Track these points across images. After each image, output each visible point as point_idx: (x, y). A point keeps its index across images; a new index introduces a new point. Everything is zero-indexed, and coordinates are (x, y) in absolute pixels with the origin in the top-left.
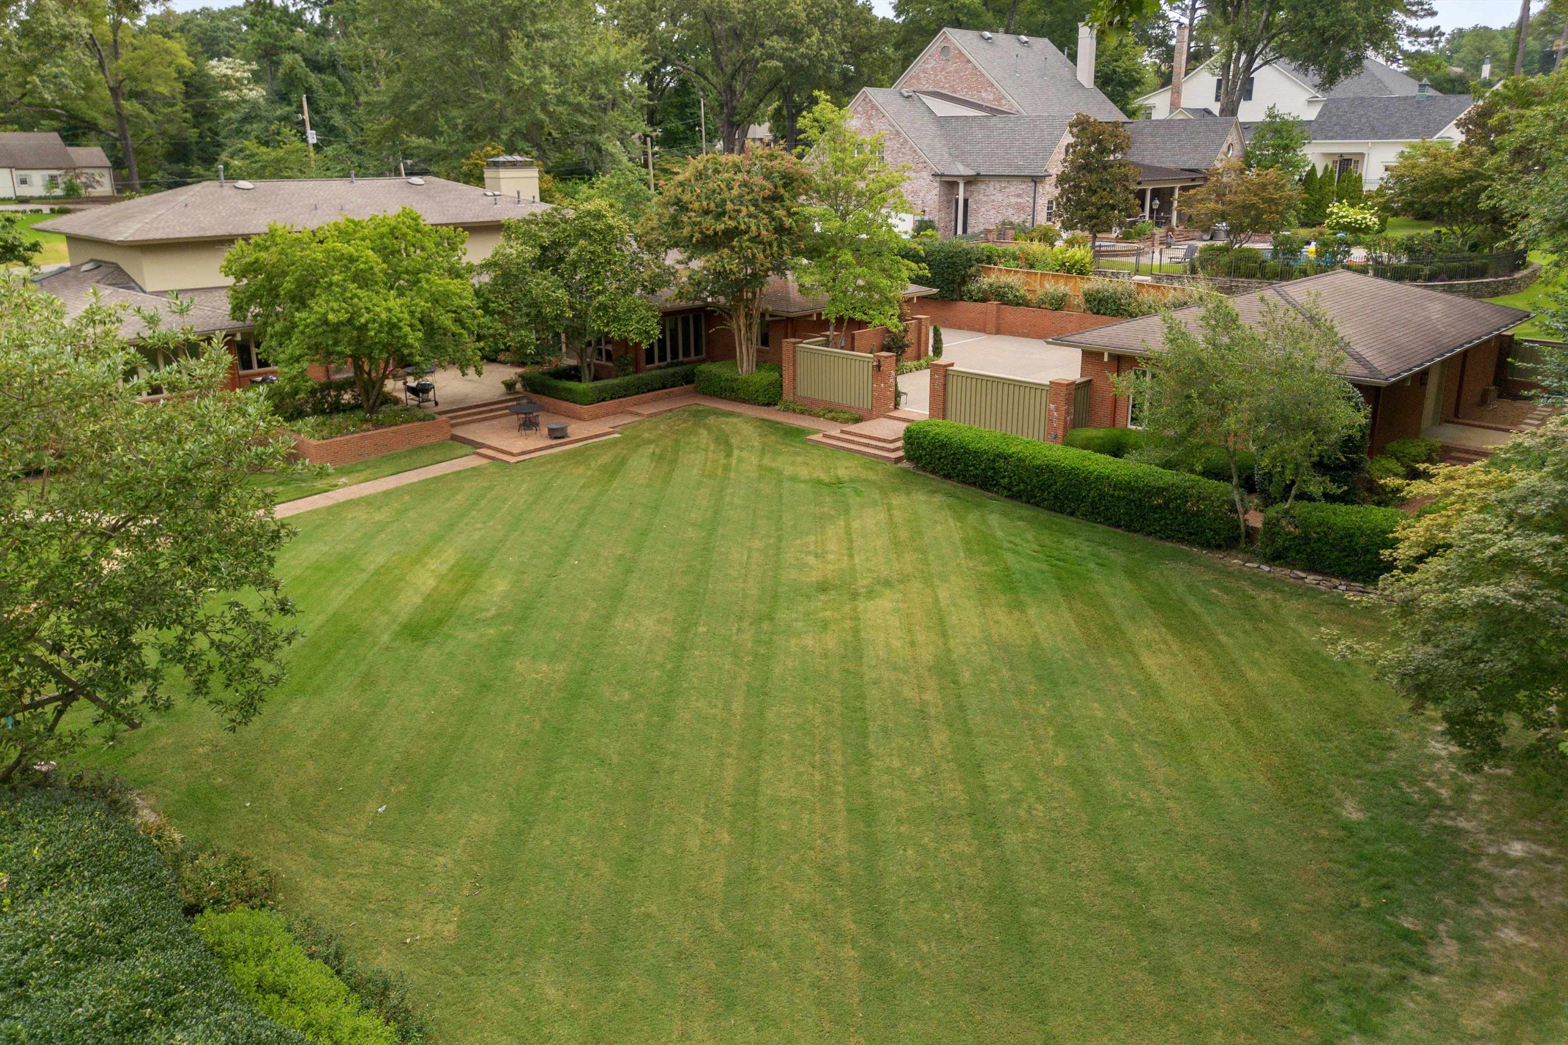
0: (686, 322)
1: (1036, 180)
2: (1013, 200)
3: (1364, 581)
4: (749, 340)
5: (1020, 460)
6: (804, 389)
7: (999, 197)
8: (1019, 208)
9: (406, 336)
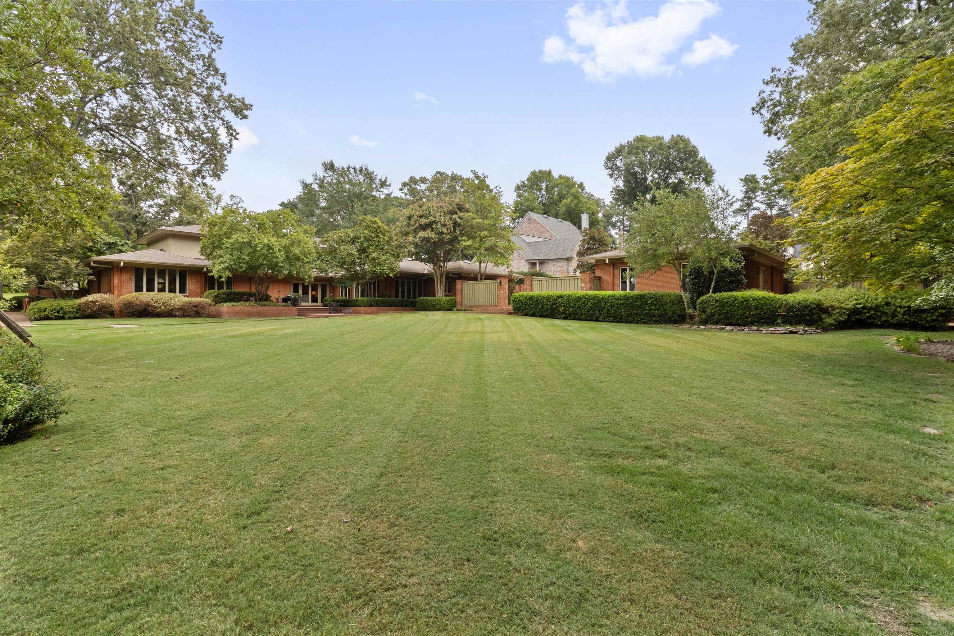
0: (414, 283)
1: (569, 259)
2: (559, 269)
3: (758, 325)
4: (441, 282)
5: (569, 296)
6: (466, 302)
7: (553, 268)
8: (561, 272)
9: (275, 252)
